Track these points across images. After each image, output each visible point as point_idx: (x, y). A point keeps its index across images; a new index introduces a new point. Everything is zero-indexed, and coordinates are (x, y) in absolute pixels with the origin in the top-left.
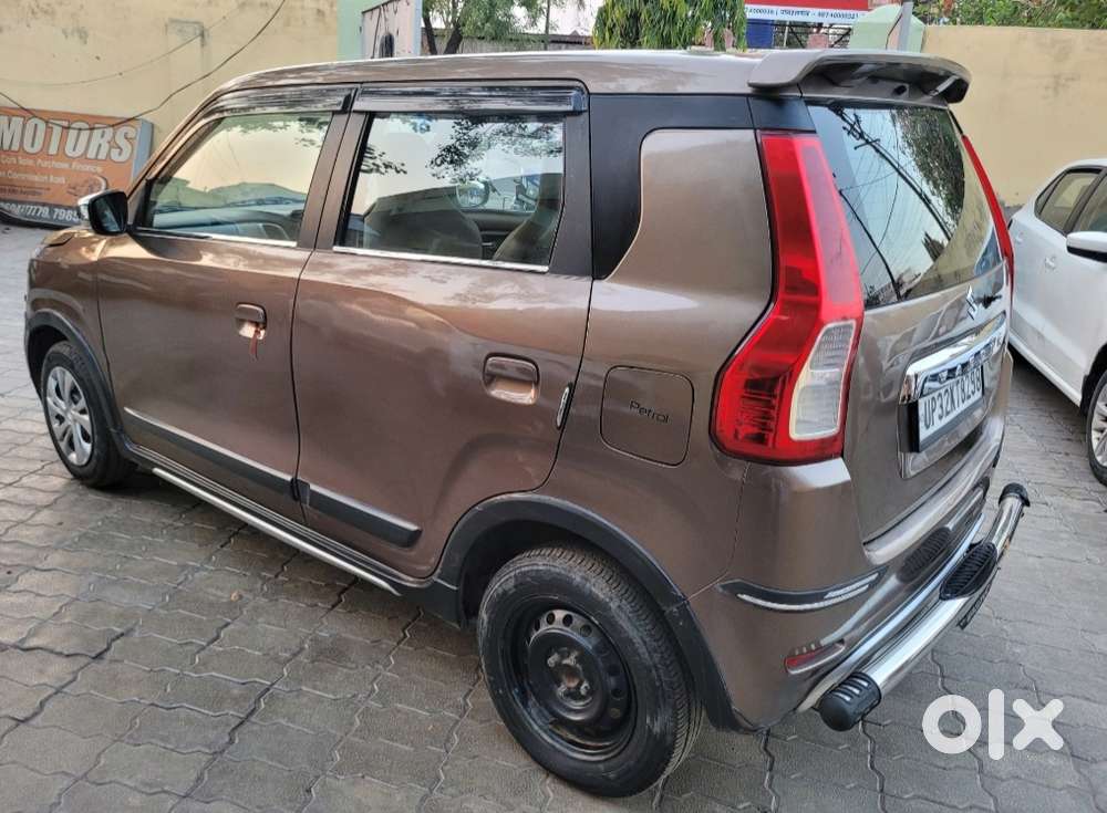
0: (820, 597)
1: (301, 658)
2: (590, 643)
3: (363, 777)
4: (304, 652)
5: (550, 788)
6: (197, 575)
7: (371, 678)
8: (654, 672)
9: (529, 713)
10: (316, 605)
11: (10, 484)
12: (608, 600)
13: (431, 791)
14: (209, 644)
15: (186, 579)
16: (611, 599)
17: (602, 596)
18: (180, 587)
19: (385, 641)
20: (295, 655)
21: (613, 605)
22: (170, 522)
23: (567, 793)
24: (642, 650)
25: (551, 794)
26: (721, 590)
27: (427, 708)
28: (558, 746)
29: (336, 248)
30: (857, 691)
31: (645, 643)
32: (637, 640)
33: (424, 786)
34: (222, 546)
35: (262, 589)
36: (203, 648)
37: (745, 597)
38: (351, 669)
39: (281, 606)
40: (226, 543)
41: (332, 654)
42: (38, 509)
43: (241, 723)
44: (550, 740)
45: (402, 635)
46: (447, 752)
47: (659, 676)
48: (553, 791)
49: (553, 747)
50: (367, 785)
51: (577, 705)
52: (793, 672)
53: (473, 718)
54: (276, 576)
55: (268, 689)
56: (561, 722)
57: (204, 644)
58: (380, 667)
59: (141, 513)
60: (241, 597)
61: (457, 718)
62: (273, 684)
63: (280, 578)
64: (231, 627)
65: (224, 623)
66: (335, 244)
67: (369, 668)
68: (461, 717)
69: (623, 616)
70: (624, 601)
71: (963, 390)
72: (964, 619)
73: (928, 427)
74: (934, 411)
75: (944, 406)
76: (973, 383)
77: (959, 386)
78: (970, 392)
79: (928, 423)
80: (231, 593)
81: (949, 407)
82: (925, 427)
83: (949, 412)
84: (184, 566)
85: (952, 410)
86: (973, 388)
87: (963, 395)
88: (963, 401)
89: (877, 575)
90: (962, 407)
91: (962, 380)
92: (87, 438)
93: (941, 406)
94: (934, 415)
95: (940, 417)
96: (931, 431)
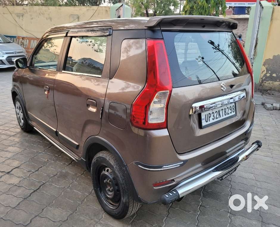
0: (161, 167)
1: (56, 177)
2: (112, 177)
3: (58, 208)
4: (57, 176)
5: (104, 215)
6: (40, 154)
7: (71, 182)
8: (123, 186)
9: (101, 195)
10: (65, 164)
11: (7, 130)
12: (113, 165)
13: (73, 213)
14: (35, 171)
15: (37, 155)
16: (114, 165)
17: (112, 164)
18: (35, 157)
19: (78, 174)
20: (54, 176)
21: (115, 167)
22: (39, 141)
23: (108, 216)
24: (121, 179)
25: (104, 217)
26: (134, 164)
27: (81, 192)
28: (107, 204)
29: (63, 71)
30: (171, 194)
31: (121, 177)
32: (119, 177)
33: (72, 211)
34: (49, 148)
35: (54, 159)
36: (33, 172)
37: (140, 166)
38: (67, 180)
39: (56, 163)
40: (50, 147)
41: (64, 176)
42: (10, 136)
43: (34, 192)
44: (105, 202)
45: (83, 173)
46: (82, 203)
47: (124, 187)
48: (104, 216)
49: (106, 204)
50: (58, 210)
51: (110, 193)
52: (155, 188)
53: (92, 195)
54: (59, 156)
55: (44, 184)
56: (107, 198)
57: (34, 171)
58: (74, 180)
59: (33, 138)
60: (48, 160)
61: (88, 195)
62: (46, 183)
63: (60, 156)
64: (42, 168)
65: (41, 167)
66: (63, 70)
67: (71, 180)
68: (89, 195)
69: (116, 170)
70: (117, 166)
71: (225, 112)
72: (221, 178)
73: (207, 122)
74: (210, 117)
75: (215, 116)
76: (231, 110)
77: (223, 111)
78: (229, 112)
79: (207, 120)
80: (46, 159)
81: (218, 116)
82: (205, 122)
83: (218, 118)
84: (37, 152)
85: (219, 117)
86: (231, 111)
87: (225, 113)
88: (225, 115)
89: (183, 162)
90: (225, 117)
91: (225, 109)
92: (23, 119)
93: (214, 116)
94: (210, 118)
95: (213, 119)
96: (208, 123)
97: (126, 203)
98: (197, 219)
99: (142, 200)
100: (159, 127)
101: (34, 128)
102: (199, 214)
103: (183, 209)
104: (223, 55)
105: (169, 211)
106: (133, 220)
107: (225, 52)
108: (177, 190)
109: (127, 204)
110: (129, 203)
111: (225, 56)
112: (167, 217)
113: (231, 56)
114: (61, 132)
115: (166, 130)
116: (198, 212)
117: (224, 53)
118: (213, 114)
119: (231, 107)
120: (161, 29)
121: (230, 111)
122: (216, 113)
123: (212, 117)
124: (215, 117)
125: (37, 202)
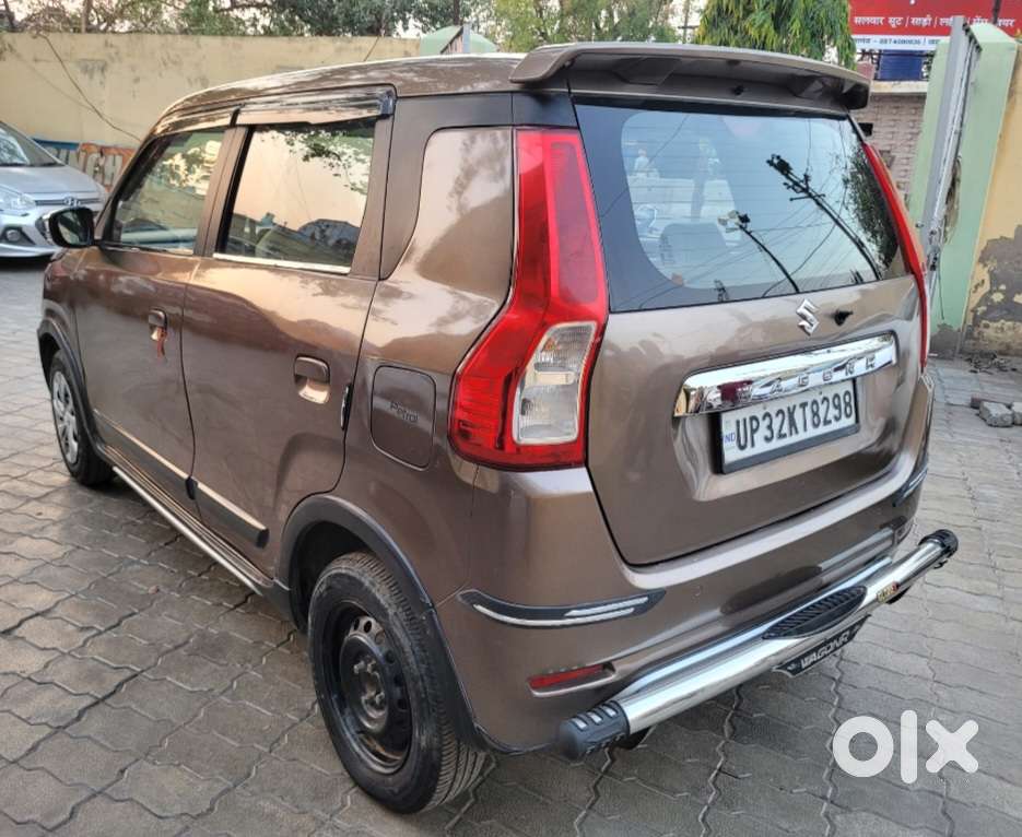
0: (560, 614)
1: (182, 651)
2: (381, 650)
3: (179, 765)
4: (187, 647)
5: (351, 797)
6: (130, 568)
7: (237, 673)
8: (420, 683)
9: (344, 720)
10: (221, 604)
11: (16, 478)
12: (387, 606)
13: (235, 786)
14: (106, 630)
15: (118, 571)
16: (390, 605)
17: (382, 601)
18: (110, 578)
19: (267, 643)
20: (176, 648)
21: (391, 612)
22: (134, 519)
23: (364, 802)
24: (412, 659)
25: (349, 803)
26: (460, 599)
27: (273, 708)
28: (363, 756)
29: (217, 256)
30: (597, 719)
31: (414, 652)
32: (407, 649)
33: (231, 780)
34: (166, 544)
35: (181, 585)
36: (100, 633)
37: (480, 608)
38: (222, 665)
39: (189, 602)
40: (171, 542)
41: (212, 648)
42: (28, 500)
43: (96, 703)
44: (357, 749)
45: (285, 638)
46: (270, 752)
47: (425, 689)
48: (352, 802)
49: (359, 756)
50: (179, 773)
51: (374, 714)
52: (537, 694)
53: (312, 723)
54: (200, 575)
55: (136, 675)
56: (364, 731)
57: (102, 629)
58: (250, 666)
59: (112, 508)
60: (158, 590)
61: (297, 719)
62: (142, 671)
63: (204, 577)
64: (135, 617)
65: (128, 612)
66: (216, 251)
67: (239, 665)
68: (301, 720)
69: (397, 623)
70: (400, 609)
71: (815, 414)
72: (794, 664)
73: (742, 448)
74: (754, 431)
75: (776, 427)
76: (837, 407)
77: (808, 409)
78: (830, 417)
79: (742, 442)
80: (149, 586)
81: (785, 430)
82: (736, 448)
83: (785, 436)
84: (121, 559)
85: (791, 434)
86: (836, 412)
87: (816, 419)
88: (816, 426)
89: (646, 599)
90: (812, 432)
91: (815, 402)
92: (75, 438)
93: (770, 427)
94: (755, 436)
95: (768, 439)
96: (749, 452)
97: (429, 749)
98: (703, 820)
99: (487, 739)
100: (554, 458)
101: (116, 469)
102: (713, 802)
103: (652, 781)
104: (822, 212)
105: (598, 787)
106: (460, 819)
107: (830, 201)
108: (622, 705)
109: (435, 754)
110: (440, 750)
111: (831, 215)
112: (590, 808)
113: (849, 217)
114: (204, 483)
115: (583, 471)
116: (709, 793)
117: (824, 205)
118: (767, 419)
119: (837, 396)
120: (573, 91)
121: (833, 412)
122: (777, 415)
123: (763, 431)
124: (776, 432)
125: (102, 742)
